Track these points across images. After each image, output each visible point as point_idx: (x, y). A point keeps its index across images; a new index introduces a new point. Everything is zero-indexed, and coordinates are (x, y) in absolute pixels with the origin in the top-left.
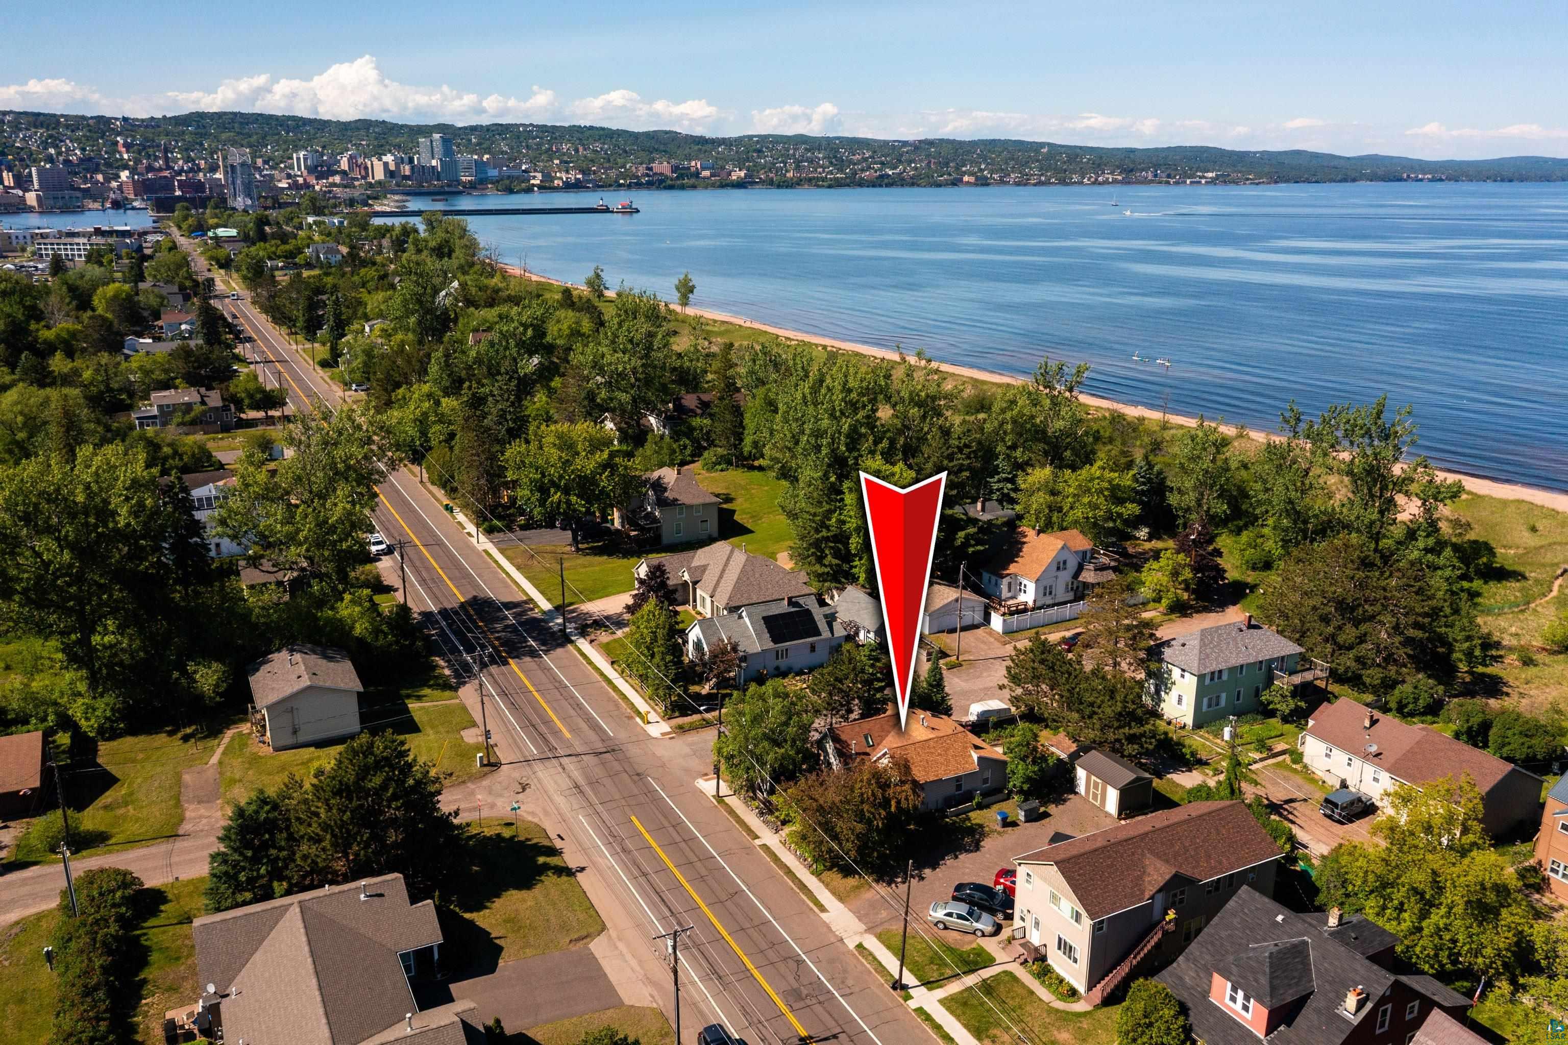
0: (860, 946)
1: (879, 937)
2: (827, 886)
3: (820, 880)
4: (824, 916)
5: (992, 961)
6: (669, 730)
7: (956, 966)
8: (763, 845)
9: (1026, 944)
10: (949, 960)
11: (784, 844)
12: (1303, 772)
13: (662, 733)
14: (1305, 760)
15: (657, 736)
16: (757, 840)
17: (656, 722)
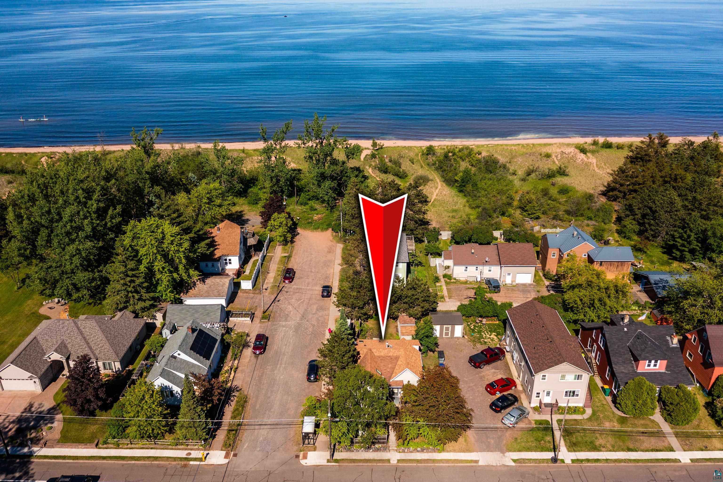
0: (514, 461)
1: (511, 451)
2: (454, 451)
3: (447, 452)
4: (480, 463)
5: (547, 422)
6: (224, 453)
7: (546, 435)
8: (399, 461)
9: (546, 405)
10: (540, 434)
11: (404, 451)
12: (457, 281)
13: (226, 457)
14: (454, 276)
15: (227, 461)
16: (391, 462)
17: (208, 454)
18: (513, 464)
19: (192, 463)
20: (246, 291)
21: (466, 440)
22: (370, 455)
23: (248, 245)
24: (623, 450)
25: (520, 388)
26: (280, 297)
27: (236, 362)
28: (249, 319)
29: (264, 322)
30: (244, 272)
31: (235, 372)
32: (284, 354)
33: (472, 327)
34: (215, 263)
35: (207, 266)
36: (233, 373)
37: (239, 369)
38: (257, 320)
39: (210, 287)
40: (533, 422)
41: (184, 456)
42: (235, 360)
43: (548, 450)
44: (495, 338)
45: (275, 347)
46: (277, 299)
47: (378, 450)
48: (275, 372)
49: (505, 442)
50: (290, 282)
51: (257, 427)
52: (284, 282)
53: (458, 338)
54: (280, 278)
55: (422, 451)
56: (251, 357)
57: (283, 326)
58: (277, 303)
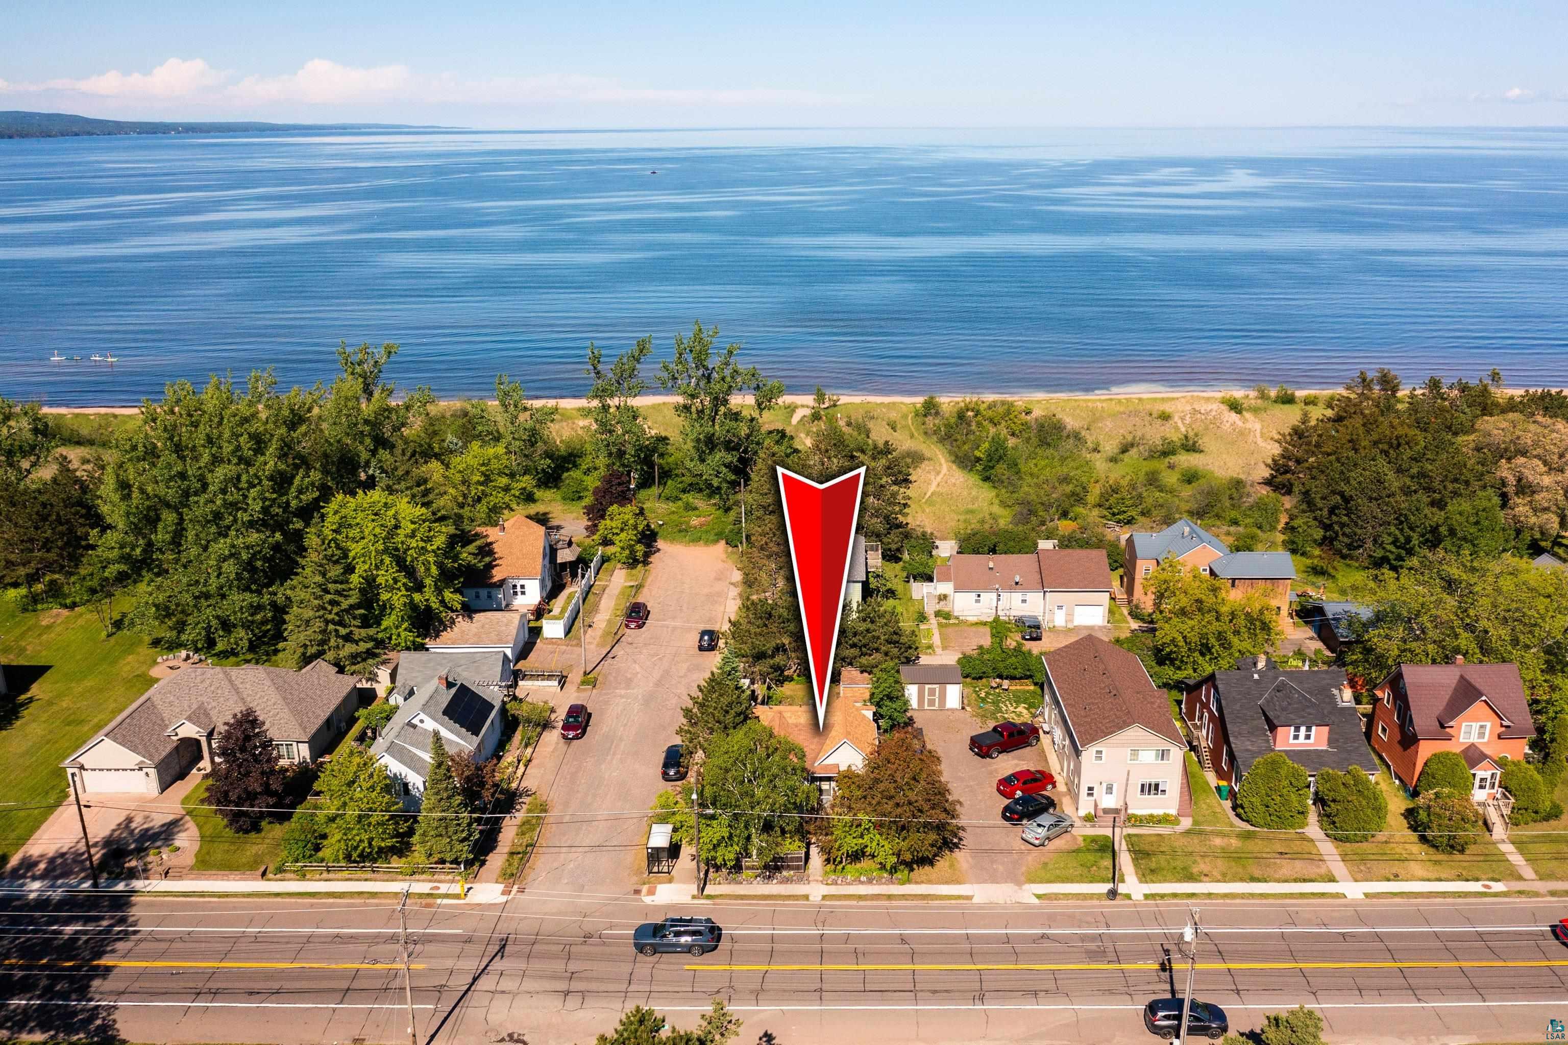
0: (1039, 897)
1: (1033, 881)
2: (930, 882)
3: (916, 883)
4: (975, 900)
5: (1107, 837)
6: (501, 887)
7: (1102, 858)
8: (824, 897)
9: (1106, 811)
10: (1091, 857)
11: (835, 883)
12: (961, 623)
13: (504, 893)
14: (956, 614)
15: (504, 899)
16: (811, 898)
17: (469, 889)
18: (1036, 901)
19: (439, 901)
20: (552, 641)
21: (952, 866)
22: (773, 888)
23: (559, 561)
24: (1242, 880)
25: (1061, 787)
26: (618, 650)
27: (529, 750)
28: (556, 683)
29: (585, 690)
30: (550, 611)
31: (526, 766)
32: (621, 739)
33: (983, 695)
34: (494, 591)
35: (477, 596)
36: (522, 768)
37: (534, 762)
38: (570, 688)
39: (483, 627)
40: (1081, 839)
41: (427, 891)
42: (526, 746)
43: (1104, 880)
44: (1025, 711)
45: (605, 729)
46: (610, 655)
47: (787, 880)
48: (603, 766)
49: (1024, 869)
50: (640, 627)
51: (564, 850)
52: (627, 626)
53: (952, 710)
54: (619, 620)
55: (870, 881)
56: (557, 743)
57: (622, 696)
58: (609, 661)
